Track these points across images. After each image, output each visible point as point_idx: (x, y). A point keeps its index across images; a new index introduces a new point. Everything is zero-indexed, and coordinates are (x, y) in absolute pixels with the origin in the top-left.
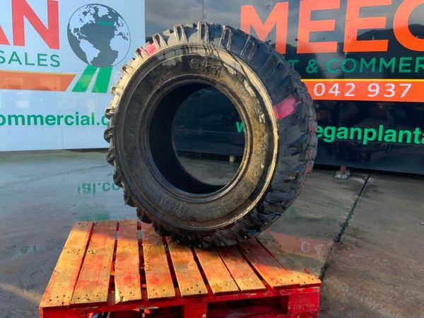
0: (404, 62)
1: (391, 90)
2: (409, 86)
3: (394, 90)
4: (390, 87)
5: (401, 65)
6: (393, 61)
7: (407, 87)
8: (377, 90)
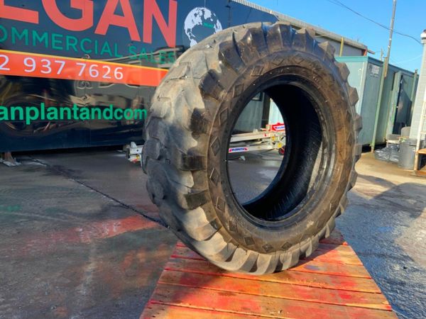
0: (56, 38)
1: (47, 66)
2: (64, 63)
3: (50, 66)
4: (46, 63)
5: (54, 41)
6: (46, 35)
7: (61, 64)
8: (34, 65)
